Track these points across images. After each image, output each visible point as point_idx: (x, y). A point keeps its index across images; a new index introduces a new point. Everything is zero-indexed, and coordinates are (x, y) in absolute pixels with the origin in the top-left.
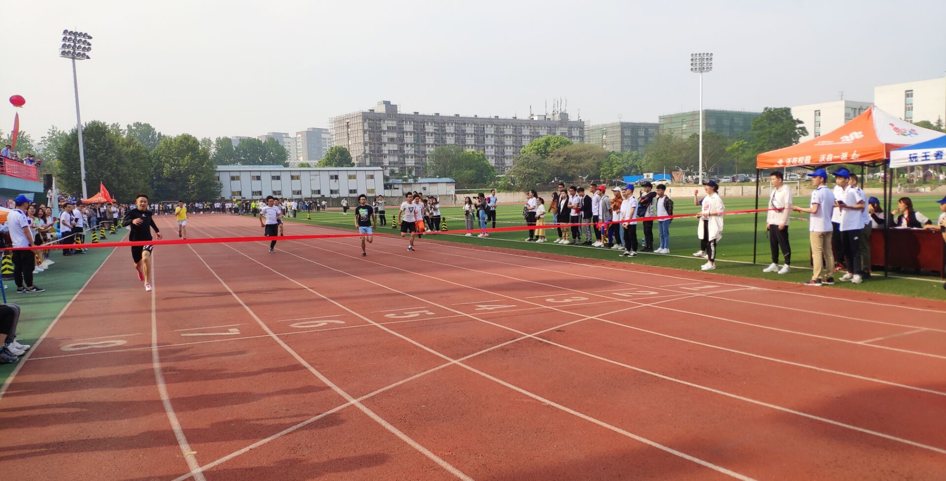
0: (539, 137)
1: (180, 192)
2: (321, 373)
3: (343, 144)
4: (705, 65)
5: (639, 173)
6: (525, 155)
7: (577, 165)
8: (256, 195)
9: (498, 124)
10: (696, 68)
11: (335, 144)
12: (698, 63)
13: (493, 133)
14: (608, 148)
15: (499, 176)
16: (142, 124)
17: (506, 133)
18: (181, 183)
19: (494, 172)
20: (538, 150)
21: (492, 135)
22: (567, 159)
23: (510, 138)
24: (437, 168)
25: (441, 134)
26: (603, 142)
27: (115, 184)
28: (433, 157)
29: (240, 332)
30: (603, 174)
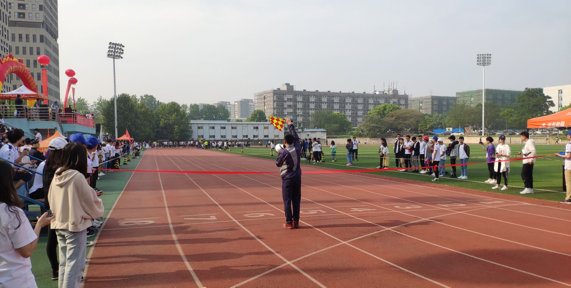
0: (379, 104)
1: (169, 135)
2: (267, 245)
3: (261, 108)
4: (486, 61)
5: (443, 128)
6: (370, 116)
7: (403, 122)
8: (212, 138)
9: (354, 96)
10: (480, 63)
11: (256, 109)
12: (482, 60)
13: (350, 102)
14: (423, 112)
15: (354, 128)
16: (149, 95)
17: (358, 102)
18: (170, 130)
19: (351, 126)
20: (379, 113)
21: (350, 103)
22: (398, 118)
23: (361, 105)
24: (315, 123)
25: (318, 103)
26: (420, 108)
27: (133, 129)
28: (313, 117)
29: (217, 218)
30: (421, 128)
